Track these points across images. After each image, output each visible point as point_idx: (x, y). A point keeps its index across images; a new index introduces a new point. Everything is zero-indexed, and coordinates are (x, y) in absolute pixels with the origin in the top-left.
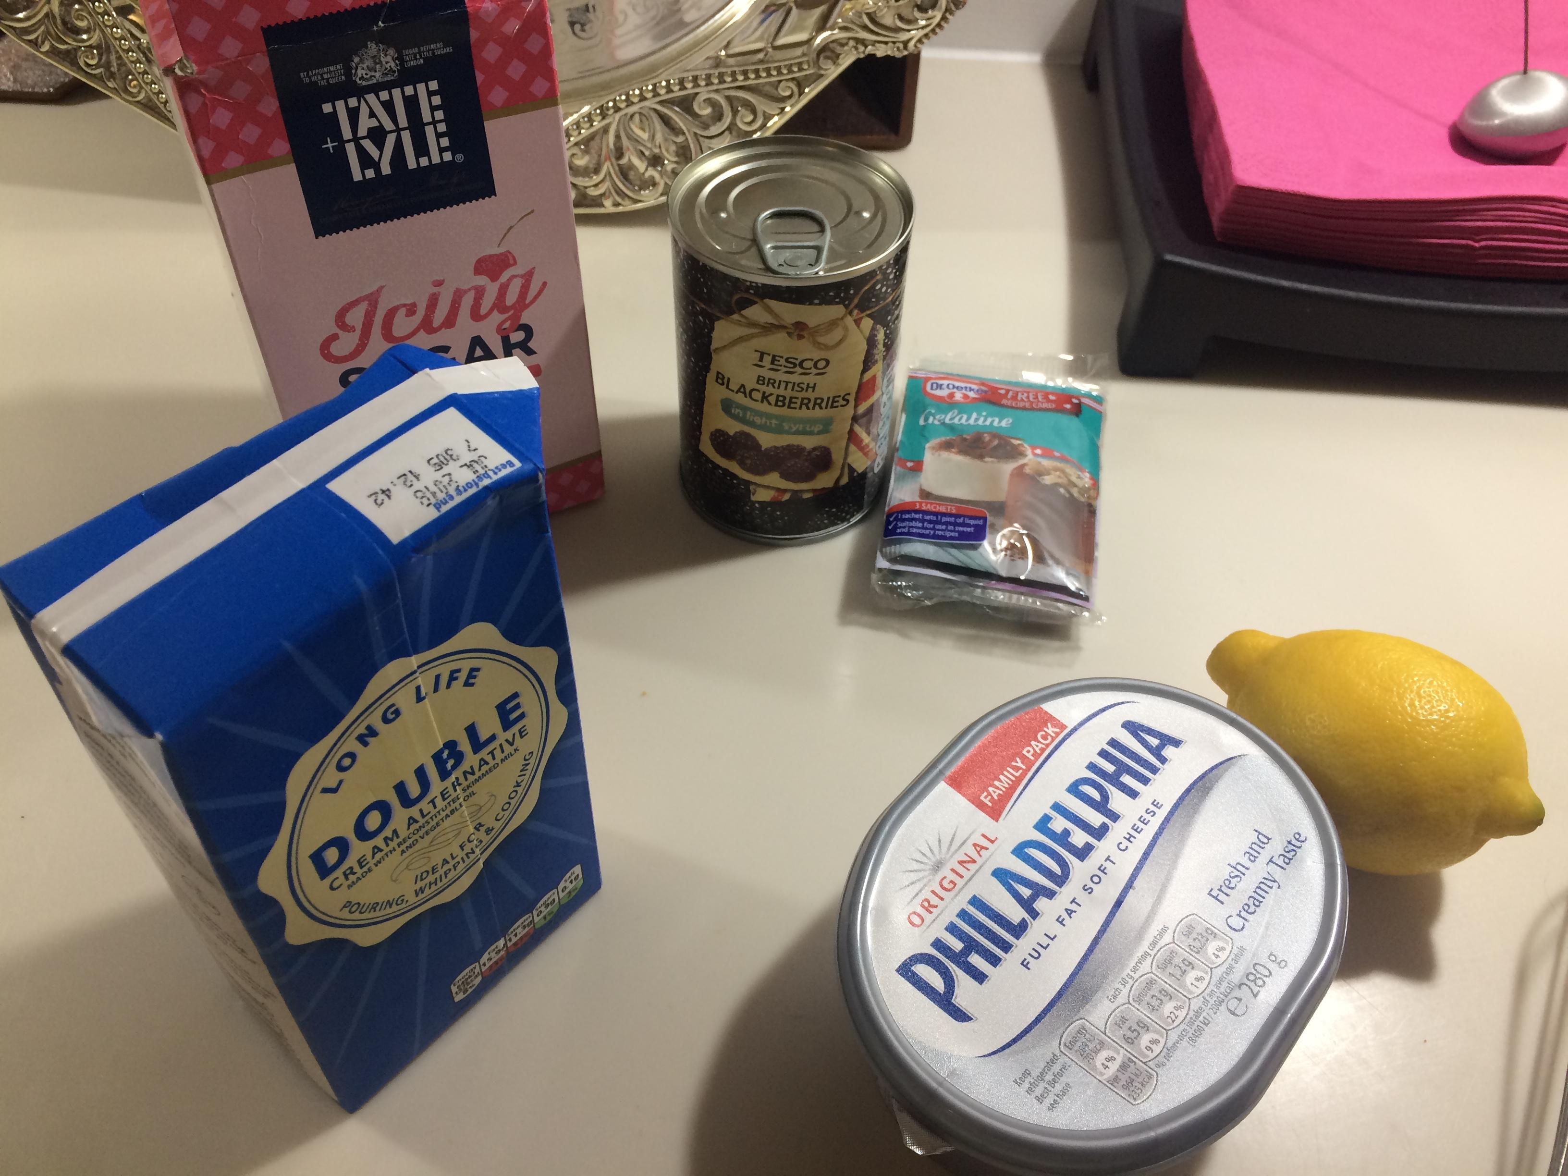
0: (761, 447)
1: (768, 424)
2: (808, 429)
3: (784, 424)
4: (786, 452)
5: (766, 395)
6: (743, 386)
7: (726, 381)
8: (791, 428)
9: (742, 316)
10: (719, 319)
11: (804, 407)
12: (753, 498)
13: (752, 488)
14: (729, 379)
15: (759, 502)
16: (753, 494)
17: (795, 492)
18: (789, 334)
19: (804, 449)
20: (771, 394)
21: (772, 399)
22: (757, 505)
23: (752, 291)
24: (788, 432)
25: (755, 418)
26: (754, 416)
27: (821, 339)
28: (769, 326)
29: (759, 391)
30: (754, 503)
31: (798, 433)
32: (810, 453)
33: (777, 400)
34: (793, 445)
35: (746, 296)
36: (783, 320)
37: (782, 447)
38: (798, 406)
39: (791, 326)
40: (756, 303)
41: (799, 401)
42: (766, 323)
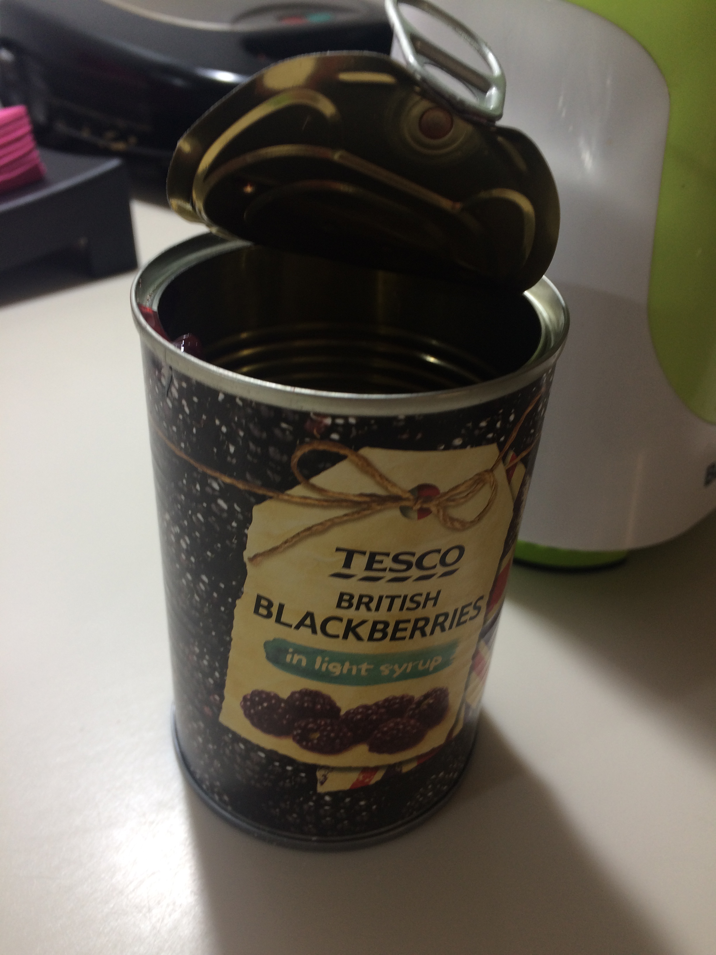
0: (339, 710)
1: (354, 672)
2: (420, 667)
3: (382, 668)
4: (383, 710)
5: (354, 624)
6: (310, 615)
7: (275, 610)
8: (393, 671)
9: (314, 488)
10: (261, 499)
11: (418, 633)
12: (320, 789)
13: (319, 774)
14: (281, 607)
15: (329, 794)
16: (322, 783)
17: (391, 768)
18: (404, 511)
19: (411, 700)
20: (363, 622)
21: (364, 631)
22: (327, 798)
23: (335, 436)
24: (389, 679)
25: (331, 667)
26: (329, 662)
27: (456, 513)
28: (367, 499)
29: (341, 620)
30: (321, 796)
31: (404, 676)
32: (419, 703)
33: (374, 630)
34: (395, 698)
35: (322, 447)
36: (394, 485)
37: (376, 704)
38: (408, 633)
39: (408, 495)
40: (341, 458)
41: (410, 626)
42: (361, 495)
